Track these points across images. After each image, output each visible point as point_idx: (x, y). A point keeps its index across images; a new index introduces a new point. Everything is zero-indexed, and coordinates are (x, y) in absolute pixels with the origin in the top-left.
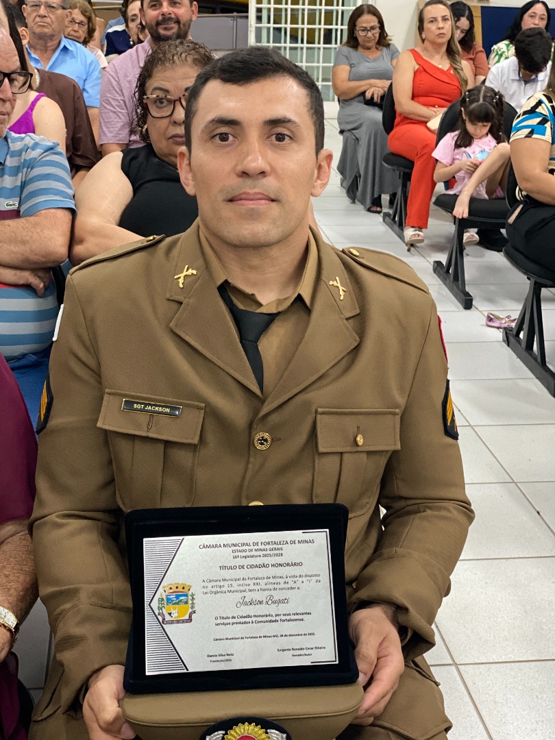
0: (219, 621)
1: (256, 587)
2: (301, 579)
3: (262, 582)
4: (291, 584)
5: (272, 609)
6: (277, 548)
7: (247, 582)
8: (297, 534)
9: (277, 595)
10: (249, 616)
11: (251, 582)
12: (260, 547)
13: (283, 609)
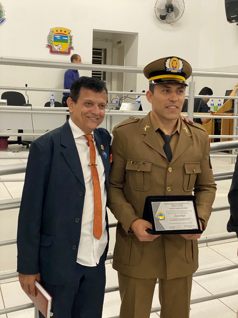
0: (171, 220)
1: (178, 213)
2: (188, 211)
3: (179, 212)
4: (186, 212)
5: (182, 217)
6: (182, 205)
7: (176, 212)
8: (186, 202)
9: (183, 215)
10: (177, 219)
11: (177, 212)
12: (178, 204)
13: (184, 217)
